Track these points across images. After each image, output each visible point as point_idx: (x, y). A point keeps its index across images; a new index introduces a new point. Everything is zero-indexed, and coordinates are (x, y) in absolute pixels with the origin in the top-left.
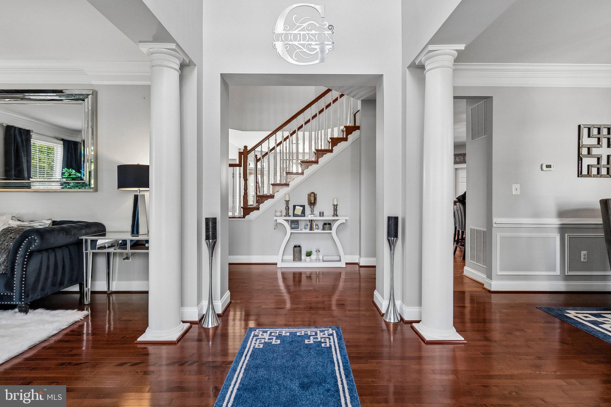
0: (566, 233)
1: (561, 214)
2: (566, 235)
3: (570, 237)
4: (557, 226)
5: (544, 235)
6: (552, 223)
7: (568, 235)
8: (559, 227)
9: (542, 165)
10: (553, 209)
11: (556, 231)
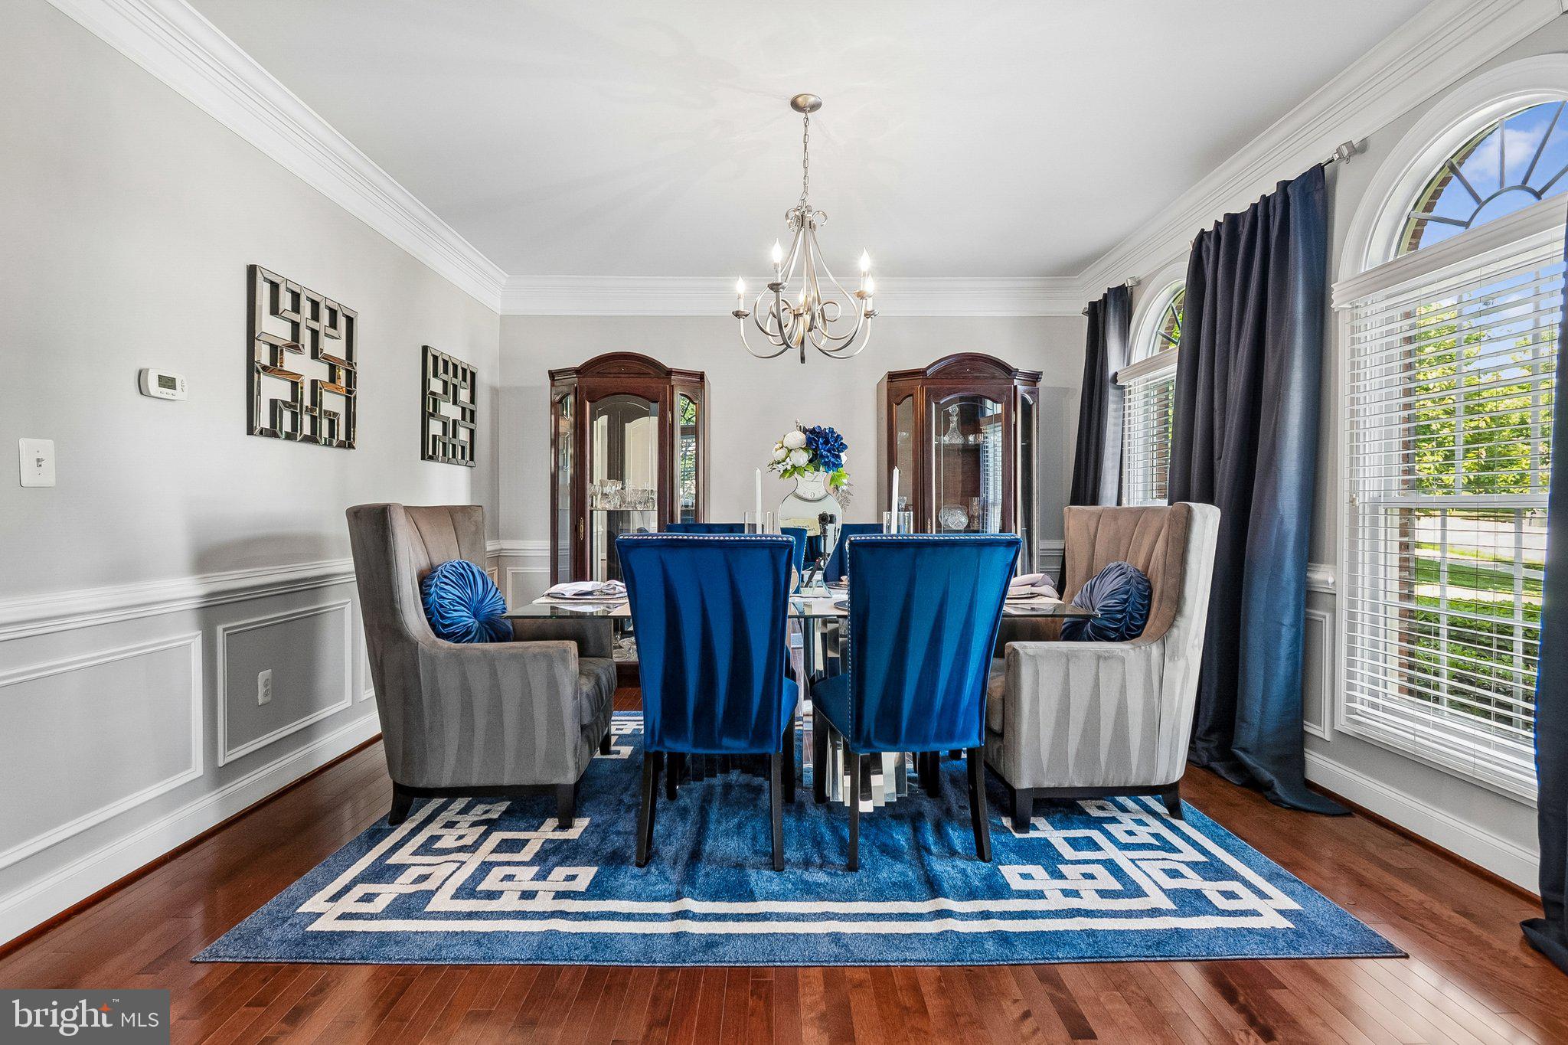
0: (219, 624)
1: (205, 561)
2: (220, 629)
3: (231, 634)
4: (193, 604)
5: (151, 643)
6: (178, 596)
7: (225, 630)
8: (199, 606)
9: (141, 375)
10: (178, 546)
11: (191, 620)
